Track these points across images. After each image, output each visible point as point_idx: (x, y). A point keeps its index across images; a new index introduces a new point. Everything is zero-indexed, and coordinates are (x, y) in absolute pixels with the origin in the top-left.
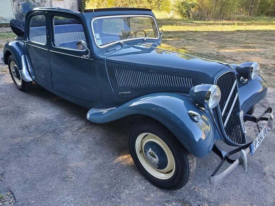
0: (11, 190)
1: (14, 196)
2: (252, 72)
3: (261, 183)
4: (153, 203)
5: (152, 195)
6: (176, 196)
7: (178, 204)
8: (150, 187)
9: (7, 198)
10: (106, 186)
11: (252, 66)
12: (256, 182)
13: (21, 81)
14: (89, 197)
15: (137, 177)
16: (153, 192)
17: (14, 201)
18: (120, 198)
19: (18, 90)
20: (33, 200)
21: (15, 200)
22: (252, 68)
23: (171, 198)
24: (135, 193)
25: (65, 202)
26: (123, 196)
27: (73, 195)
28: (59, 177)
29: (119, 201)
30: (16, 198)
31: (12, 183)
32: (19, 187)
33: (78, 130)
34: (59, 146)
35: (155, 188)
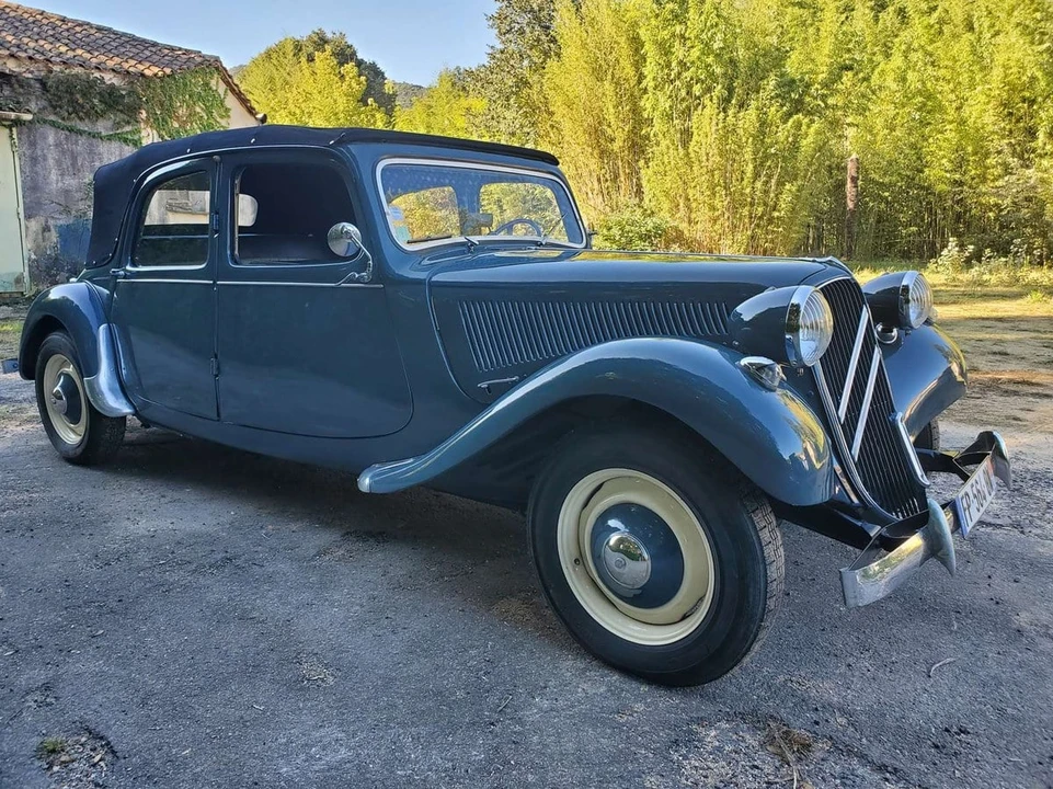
0: (92, 726)
1: (108, 743)
2: (908, 301)
3: (1016, 656)
4: (646, 728)
5: (639, 707)
6: (725, 704)
7: (737, 725)
8: (626, 687)
9: (76, 752)
10: (460, 694)
11: (904, 283)
12: (999, 653)
13: (82, 427)
14: (403, 725)
15: (569, 665)
16: (640, 698)
17: (109, 758)
18: (520, 721)
19: (64, 463)
20: (185, 748)
21: (114, 752)
22: (906, 289)
23: (707, 709)
24: (573, 707)
25: (313, 746)
26: (531, 715)
27: (341, 725)
28: (273, 681)
29: (518, 728)
30: (115, 748)
31: (93, 708)
32: (122, 716)
33: (319, 554)
34: (255, 600)
35: (644, 688)
